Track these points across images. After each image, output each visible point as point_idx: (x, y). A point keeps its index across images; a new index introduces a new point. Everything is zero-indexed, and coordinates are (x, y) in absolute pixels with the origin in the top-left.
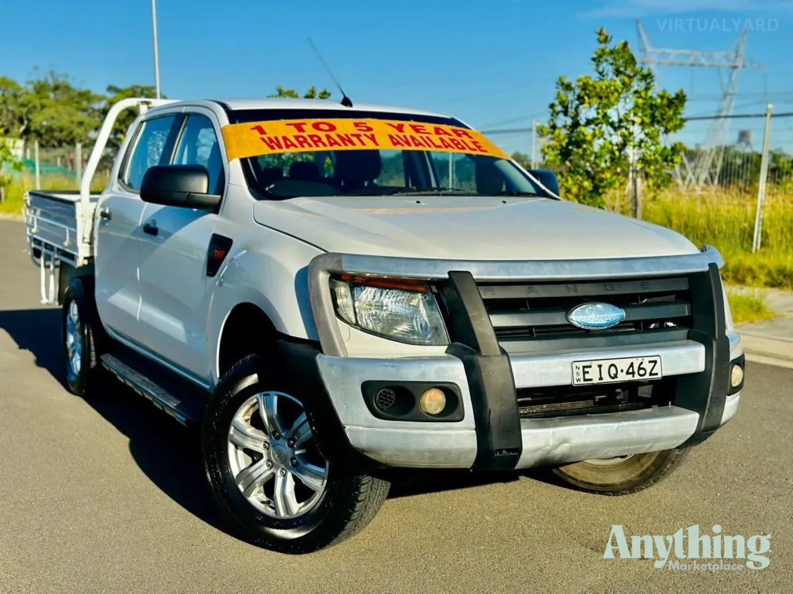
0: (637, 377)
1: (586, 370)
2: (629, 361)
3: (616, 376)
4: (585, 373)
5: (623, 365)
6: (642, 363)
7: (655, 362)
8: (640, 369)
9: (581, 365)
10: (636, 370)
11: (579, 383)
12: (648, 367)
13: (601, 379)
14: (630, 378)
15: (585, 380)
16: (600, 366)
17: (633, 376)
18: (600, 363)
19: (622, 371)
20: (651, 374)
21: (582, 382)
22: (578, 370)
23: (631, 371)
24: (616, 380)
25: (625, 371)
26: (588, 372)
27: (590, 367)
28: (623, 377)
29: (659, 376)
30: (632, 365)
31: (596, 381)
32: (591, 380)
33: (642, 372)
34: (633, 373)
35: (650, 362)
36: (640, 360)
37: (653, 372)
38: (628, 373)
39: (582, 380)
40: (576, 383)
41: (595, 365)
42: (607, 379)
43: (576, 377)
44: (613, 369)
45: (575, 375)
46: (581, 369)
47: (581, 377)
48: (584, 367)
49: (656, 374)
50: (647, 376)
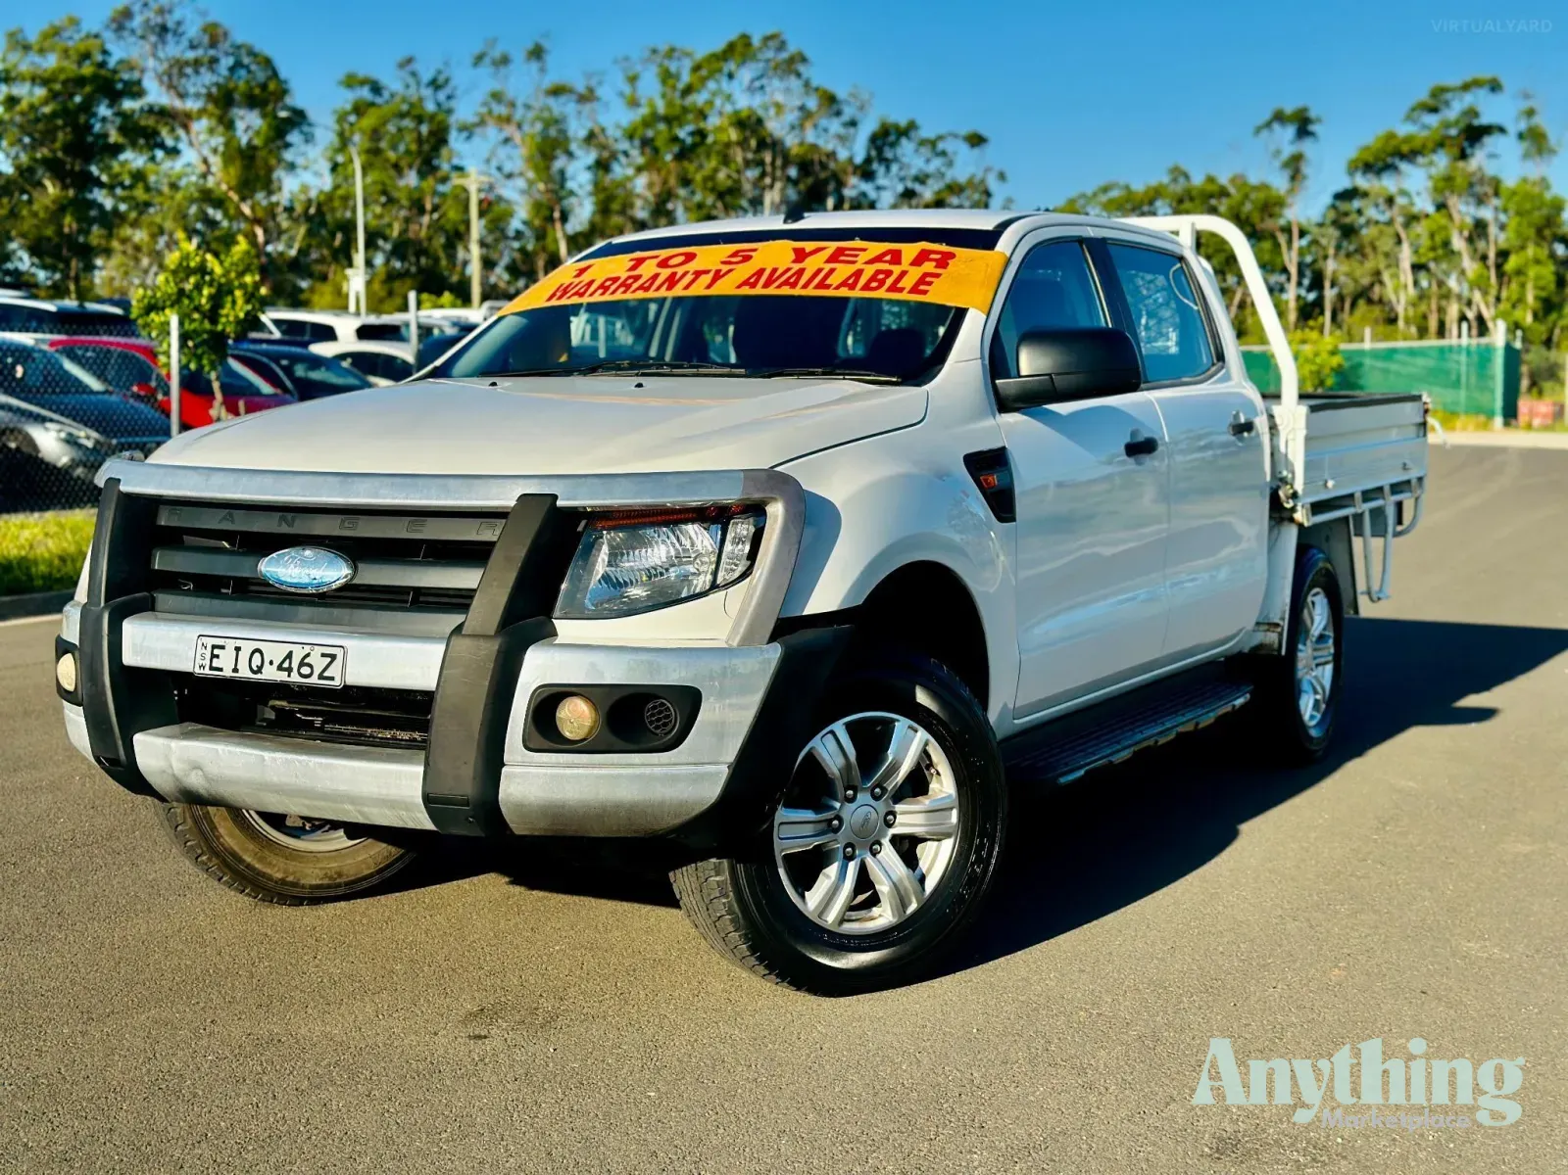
0: (295, 678)
1: (216, 652)
2: (286, 649)
3: (259, 670)
4: (214, 656)
5: (275, 653)
6: (308, 655)
7: (333, 657)
8: (302, 664)
9: (210, 642)
10: (295, 665)
11: (202, 671)
12: (318, 663)
13: (235, 670)
14: (282, 677)
15: (211, 668)
16: (238, 649)
17: (289, 676)
18: (239, 643)
19: (271, 663)
20: (321, 677)
21: (207, 671)
22: (204, 651)
23: (286, 665)
24: (258, 676)
25: (276, 664)
26: (217, 656)
27: (222, 647)
28: (270, 674)
29: (337, 683)
30: (289, 656)
31: (228, 673)
32: (221, 670)
33: (305, 670)
34: (289, 670)
35: (323, 655)
36: (307, 649)
37: (326, 674)
38: (280, 668)
39: (207, 667)
40: (197, 670)
41: (231, 645)
42: (244, 673)
43: (199, 661)
44: (257, 657)
45: (198, 656)
46: (209, 648)
47: (207, 662)
48: (214, 647)
49: (332, 679)
50: (314, 680)
